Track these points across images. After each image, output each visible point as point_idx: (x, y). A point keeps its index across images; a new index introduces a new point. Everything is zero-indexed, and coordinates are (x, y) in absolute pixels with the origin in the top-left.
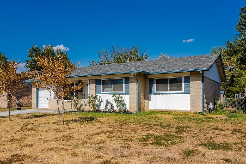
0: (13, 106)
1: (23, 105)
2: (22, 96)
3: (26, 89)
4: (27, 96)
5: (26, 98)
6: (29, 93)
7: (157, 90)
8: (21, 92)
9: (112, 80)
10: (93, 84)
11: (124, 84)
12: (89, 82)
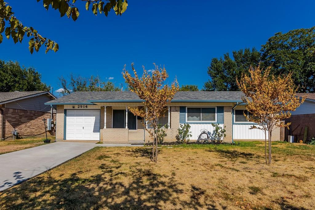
0: (8, 137)
1: (19, 135)
2: (20, 124)
3: (23, 113)
4: (25, 123)
5: (23, 126)
6: (27, 119)
7: (236, 121)
8: (18, 118)
9: (200, 108)
10: (176, 111)
11: (216, 114)
12: (169, 109)
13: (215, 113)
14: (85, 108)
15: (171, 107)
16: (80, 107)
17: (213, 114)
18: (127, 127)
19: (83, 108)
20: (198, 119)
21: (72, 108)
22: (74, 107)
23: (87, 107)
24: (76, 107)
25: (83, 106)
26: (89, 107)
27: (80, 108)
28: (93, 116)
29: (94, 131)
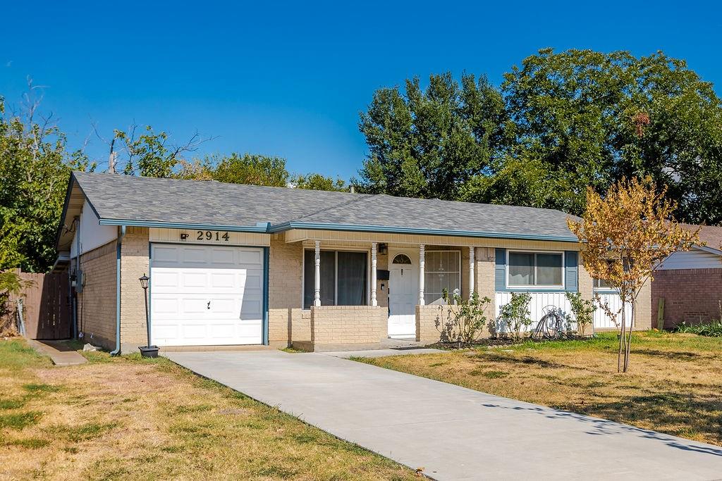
9: (533, 254)
10: (489, 260)
11: (563, 268)
12: (472, 254)
13: (561, 266)
14: (222, 241)
15: (475, 249)
16: (204, 236)
17: (557, 268)
18: (375, 302)
19: (213, 241)
20: (526, 280)
21: (179, 240)
22: (183, 237)
23: (226, 237)
24: (193, 237)
25: (214, 233)
26: (234, 239)
27: (205, 241)
28: (240, 266)
29: (245, 315)
